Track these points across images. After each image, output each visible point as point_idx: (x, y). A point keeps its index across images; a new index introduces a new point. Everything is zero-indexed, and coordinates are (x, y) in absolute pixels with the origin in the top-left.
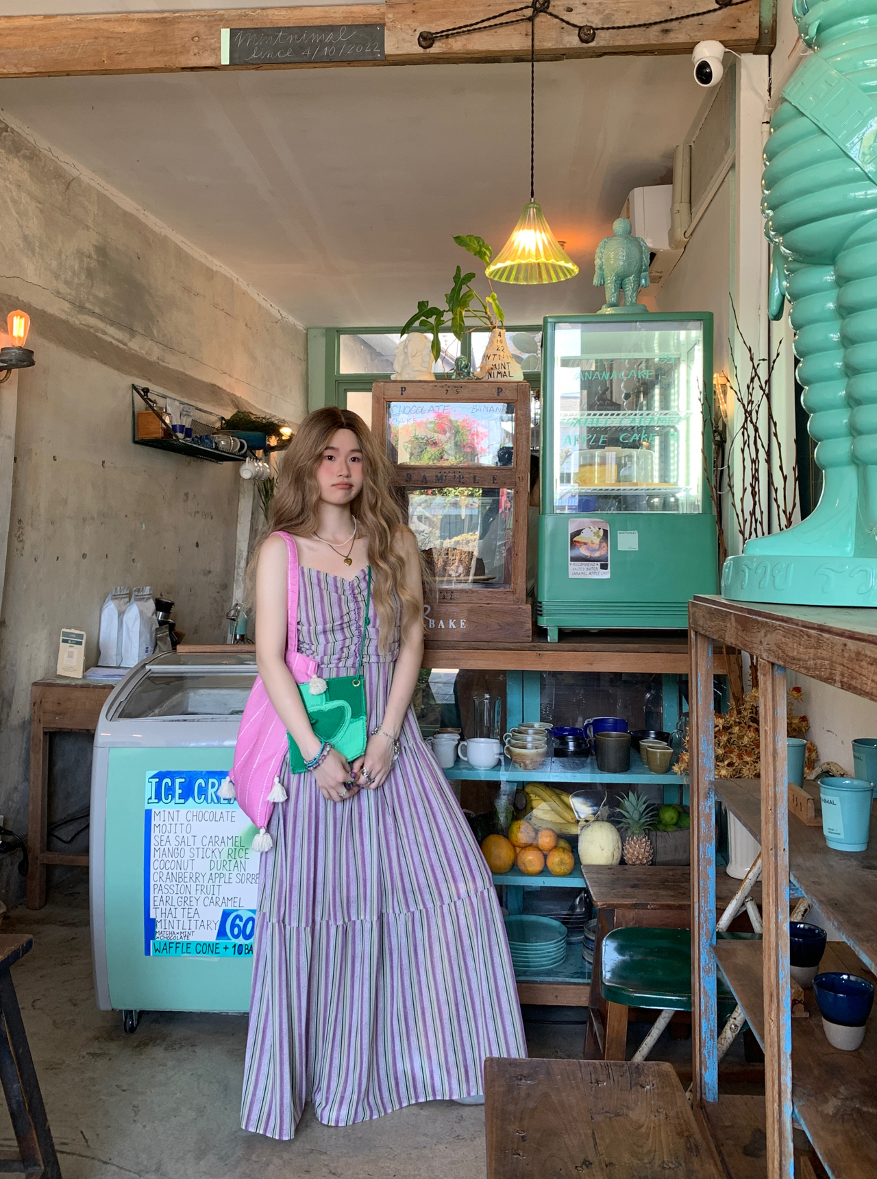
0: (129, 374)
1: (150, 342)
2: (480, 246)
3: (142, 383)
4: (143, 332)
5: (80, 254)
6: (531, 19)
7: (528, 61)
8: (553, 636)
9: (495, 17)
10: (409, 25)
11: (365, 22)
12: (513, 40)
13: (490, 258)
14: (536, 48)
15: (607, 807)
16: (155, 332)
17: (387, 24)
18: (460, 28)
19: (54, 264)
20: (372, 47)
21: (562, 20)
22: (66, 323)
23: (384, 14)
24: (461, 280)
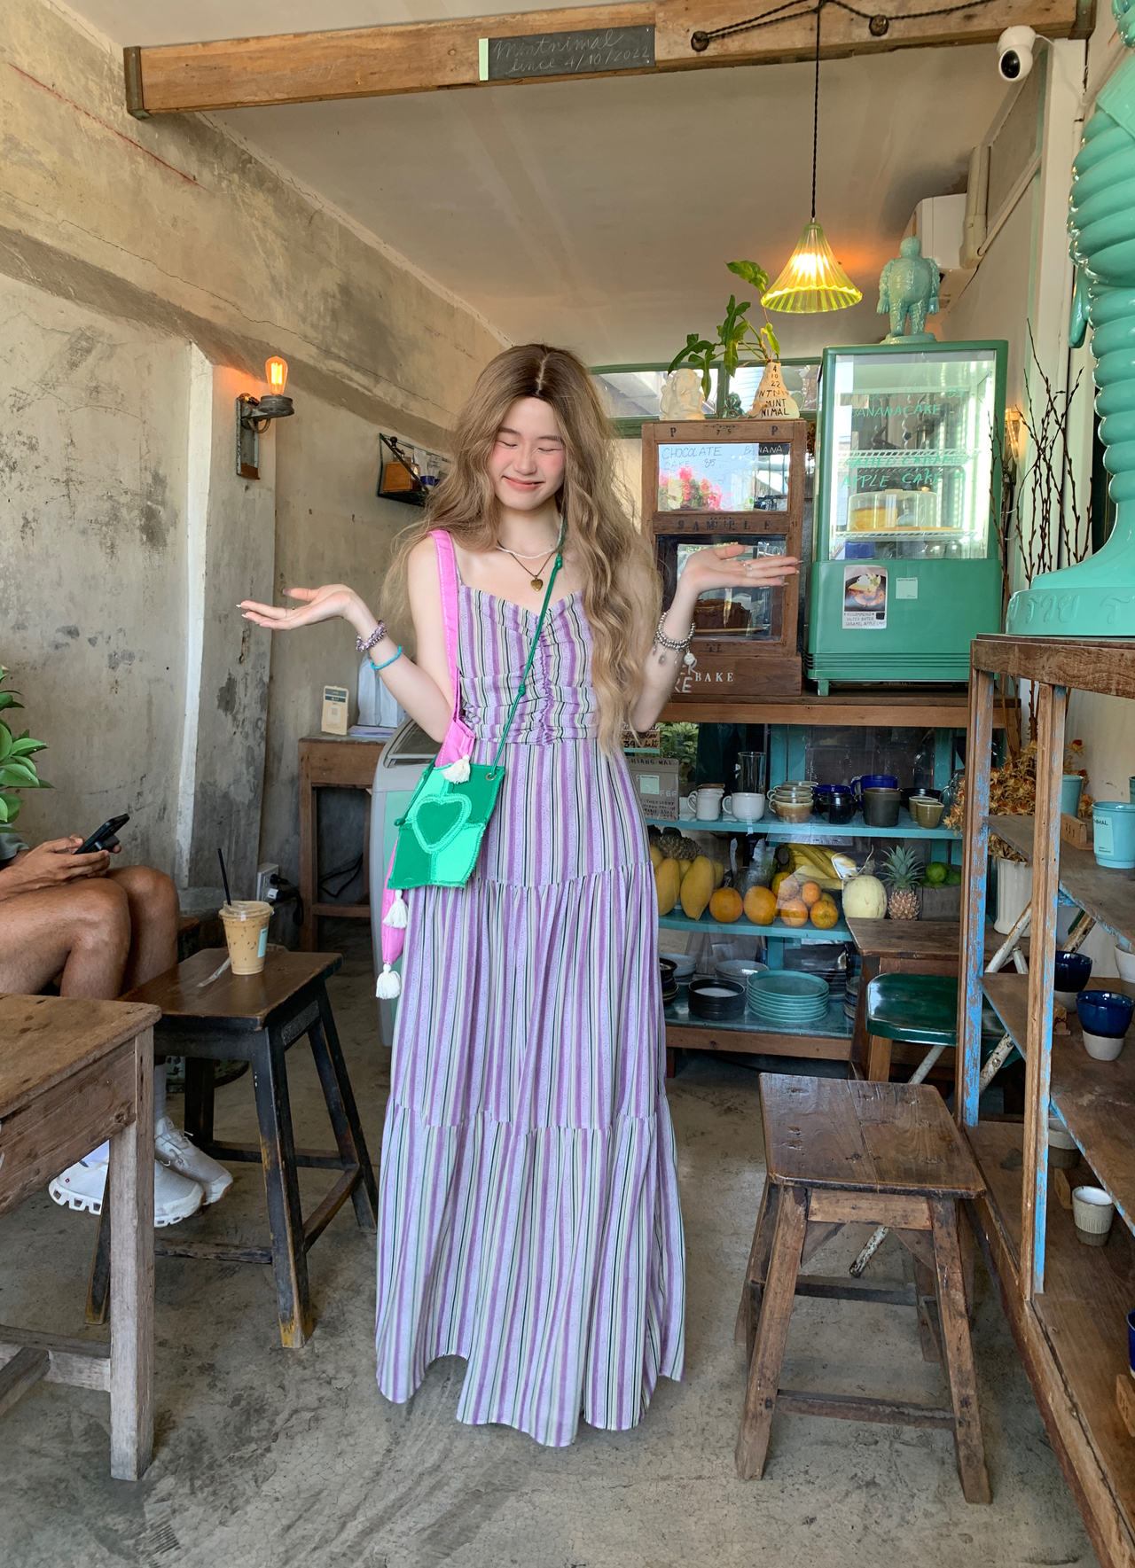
0: (375, 421)
1: (394, 388)
2: (756, 273)
3: (389, 433)
4: (387, 377)
5: (325, 294)
6: (817, 11)
7: (811, 60)
8: (823, 689)
9: (776, 11)
10: (682, 26)
11: (633, 24)
12: (796, 36)
13: (766, 285)
14: (821, 44)
15: (873, 861)
16: (399, 377)
17: (658, 25)
18: (737, 25)
19: (301, 306)
20: (641, 53)
21: (852, 10)
22: (314, 369)
23: (654, 13)
24: (735, 310)
